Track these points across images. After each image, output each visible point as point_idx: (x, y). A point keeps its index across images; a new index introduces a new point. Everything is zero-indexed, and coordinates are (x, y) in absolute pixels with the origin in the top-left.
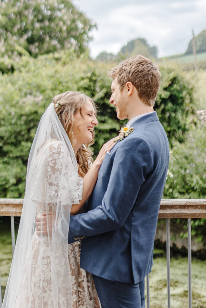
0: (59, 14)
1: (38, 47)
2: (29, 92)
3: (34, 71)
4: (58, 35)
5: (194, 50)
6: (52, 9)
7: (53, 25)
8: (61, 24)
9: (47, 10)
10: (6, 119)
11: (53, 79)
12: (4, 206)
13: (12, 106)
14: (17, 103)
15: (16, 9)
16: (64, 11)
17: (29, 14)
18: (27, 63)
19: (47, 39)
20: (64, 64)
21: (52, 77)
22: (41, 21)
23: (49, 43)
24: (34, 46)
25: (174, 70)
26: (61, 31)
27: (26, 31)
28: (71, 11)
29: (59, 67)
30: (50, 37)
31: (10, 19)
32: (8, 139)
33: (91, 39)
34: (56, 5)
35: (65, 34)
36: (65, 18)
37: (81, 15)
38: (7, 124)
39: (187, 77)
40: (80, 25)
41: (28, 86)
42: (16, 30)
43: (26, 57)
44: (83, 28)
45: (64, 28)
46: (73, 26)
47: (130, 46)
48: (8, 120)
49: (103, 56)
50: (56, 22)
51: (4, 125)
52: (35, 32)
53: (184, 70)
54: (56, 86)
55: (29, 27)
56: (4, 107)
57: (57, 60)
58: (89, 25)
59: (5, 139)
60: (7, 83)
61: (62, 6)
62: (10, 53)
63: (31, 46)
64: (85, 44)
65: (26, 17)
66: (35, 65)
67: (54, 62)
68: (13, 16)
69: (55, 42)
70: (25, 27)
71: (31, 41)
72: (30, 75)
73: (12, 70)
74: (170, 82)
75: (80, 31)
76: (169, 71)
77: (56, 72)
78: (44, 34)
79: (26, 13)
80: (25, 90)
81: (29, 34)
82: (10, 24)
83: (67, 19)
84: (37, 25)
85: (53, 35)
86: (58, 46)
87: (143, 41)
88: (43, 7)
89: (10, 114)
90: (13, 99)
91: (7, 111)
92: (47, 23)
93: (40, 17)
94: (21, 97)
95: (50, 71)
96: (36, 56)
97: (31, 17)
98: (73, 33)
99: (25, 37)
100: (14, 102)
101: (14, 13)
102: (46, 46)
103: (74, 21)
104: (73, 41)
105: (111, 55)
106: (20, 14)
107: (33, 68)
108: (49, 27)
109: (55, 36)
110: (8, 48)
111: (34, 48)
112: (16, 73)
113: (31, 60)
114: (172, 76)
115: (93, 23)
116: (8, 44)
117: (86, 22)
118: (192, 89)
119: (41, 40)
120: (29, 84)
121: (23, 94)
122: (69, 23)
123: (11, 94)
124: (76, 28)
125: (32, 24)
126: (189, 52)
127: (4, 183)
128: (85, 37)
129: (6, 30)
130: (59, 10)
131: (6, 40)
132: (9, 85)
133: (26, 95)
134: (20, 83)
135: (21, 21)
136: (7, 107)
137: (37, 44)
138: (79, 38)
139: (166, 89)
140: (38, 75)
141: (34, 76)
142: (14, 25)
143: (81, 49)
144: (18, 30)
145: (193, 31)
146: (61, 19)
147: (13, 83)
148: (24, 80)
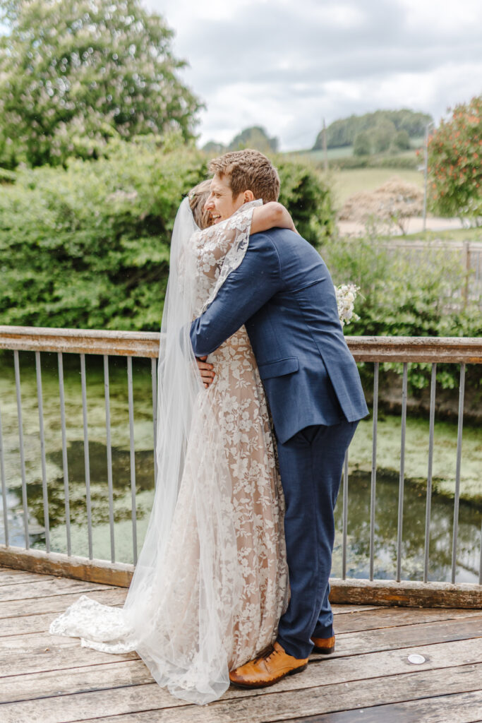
0: (156, 87)
1: (129, 129)
2: (118, 185)
3: (127, 159)
4: (156, 114)
5: (325, 144)
6: (148, 80)
7: (149, 100)
8: (159, 100)
9: (141, 81)
10: (88, 220)
11: (153, 171)
13: (97, 203)
14: (103, 199)
15: (100, 77)
16: (163, 84)
17: (117, 85)
18: (118, 147)
19: (141, 118)
20: (168, 151)
21: (150, 167)
22: (134, 95)
23: (143, 123)
24: (124, 126)
25: (305, 167)
26: (158, 110)
27: (112, 106)
28: (172, 84)
29: (159, 154)
30: (146, 118)
31: (91, 90)
32: (89, 248)
33: (197, 122)
34: (153, 75)
35: (164, 114)
36: (165, 92)
37: (185, 90)
38: (89, 227)
39: (321, 177)
40: (184, 104)
41: (117, 178)
42: (99, 103)
43: (115, 141)
44: (188, 108)
45: (164, 106)
46: (175, 104)
47: (247, 134)
48: (91, 222)
49: (211, 147)
50: (154, 96)
51: (85, 229)
52: (125, 110)
53: (317, 168)
54: (155, 179)
55: (117, 100)
56: (85, 205)
57: (159, 145)
58: (195, 105)
59: (86, 246)
60: (89, 172)
61: (160, 77)
62: (93, 134)
63: (120, 126)
64: (190, 128)
65: (114, 88)
66: (128, 150)
67: (154, 147)
68: (96, 86)
69: (150, 124)
70: (112, 101)
71: (119, 120)
72: (122, 163)
73: (95, 156)
74: (300, 183)
75: (183, 110)
76: (300, 168)
77: (156, 161)
78: (138, 111)
79: (113, 82)
80: (114, 183)
81: (118, 111)
82: (92, 95)
83: (168, 94)
84: (128, 100)
85: (149, 114)
86: (156, 128)
87: (261, 131)
88: (135, 77)
89: (93, 214)
90: (97, 194)
91: (90, 211)
92: (141, 98)
93: (133, 90)
94: (108, 192)
95: (149, 158)
96: (127, 139)
97: (120, 89)
98: (175, 113)
99: (112, 114)
100: (99, 199)
101: (98, 82)
102: (139, 128)
103: (175, 98)
104: (174, 123)
105: (221, 146)
106: (105, 84)
107: (125, 154)
108: (144, 103)
109: (151, 116)
110: (90, 127)
111: (124, 129)
112: (101, 160)
113: (123, 144)
114: (303, 174)
115: (201, 101)
116: (90, 122)
117: (191, 100)
118: (327, 192)
119: (133, 120)
120: (119, 175)
121: (111, 188)
122: (169, 99)
123: (95, 188)
124: (179, 107)
125: (122, 97)
126: (317, 147)
127: (85, 305)
128: (190, 120)
129: (87, 104)
130: (158, 82)
131: (86, 116)
132: (92, 176)
133: (115, 190)
134: (107, 174)
135: (107, 94)
136: (90, 205)
137: (128, 124)
138: (182, 121)
139: (295, 191)
140: (132, 163)
141: (127, 165)
142: (97, 98)
143: (187, 136)
144: (103, 105)
145: (324, 122)
146: (159, 94)
147: (98, 174)
148: (112, 170)
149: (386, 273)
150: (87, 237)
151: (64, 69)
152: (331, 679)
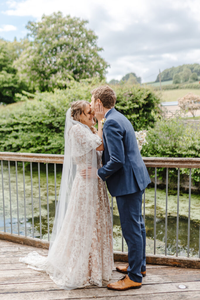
0: (90, 59)
1: (79, 76)
2: (73, 99)
3: (77, 88)
4: (90, 70)
5: (160, 80)
6: (87, 56)
7: (87, 64)
8: (92, 64)
9: (84, 57)
10: (61, 113)
11: (87, 93)
12: (59, 158)
13: (65, 106)
14: (68, 104)
15: (68, 56)
16: (93, 57)
17: (75, 58)
18: (74, 84)
19: (84, 71)
20: (94, 85)
21: (86, 91)
22: (81, 62)
23: (85, 74)
24: (77, 75)
25: (149, 90)
26: (91, 68)
27: (73, 67)
28: (97, 57)
29: (90, 86)
30: (86, 71)
31: (64, 61)
32: (62, 123)
33: (107, 72)
34: (89, 54)
35: (93, 70)
36: (94, 61)
37: (102, 60)
38: (62, 115)
39: (156, 94)
40: (101, 65)
41: (73, 96)
42: (67, 66)
43: (73, 81)
44: (103, 67)
45: (93, 66)
46: (98, 65)
47: (127, 77)
48: (63, 113)
49: (113, 82)
50: (89, 63)
51: (60, 116)
52: (78, 68)
53: (155, 90)
54: (88, 96)
55: (75, 65)
56: (61, 107)
57: (90, 82)
58: (106, 65)
59: (61, 123)
60: (62, 94)
61: (92, 55)
62: (65, 78)
63: (75, 75)
64: (104, 75)
65: (73, 60)
66: (78, 85)
67: (88, 83)
68: (66, 59)
69: (88, 74)
70: (72, 65)
71: (75, 72)
72: (75, 90)
73: (65, 87)
74: (147, 96)
75: (101, 68)
76: (147, 91)
77: (88, 89)
78: (83, 69)
79: (73, 58)
80: (72, 98)
81: (75, 69)
82: (65, 63)
83: (95, 61)
84: (79, 64)
85: (87, 70)
86: (90, 75)
87: (134, 75)
88: (82, 55)
89: (63, 110)
90: (65, 102)
91: (62, 109)
92: (84, 63)
93: (81, 60)
94: (70, 101)
95: (86, 88)
96: (78, 81)
97: (76, 60)
98: (98, 69)
99: (73, 70)
100: (66, 104)
101: (67, 58)
102: (83, 75)
103: (98, 63)
104: (97, 73)
105: (117, 81)
106: (70, 58)
107: (76, 87)
108: (85, 66)
109: (88, 70)
110: (63, 76)
111: (77, 76)
112: (67, 89)
113: (76, 82)
114: (148, 93)
115: (108, 64)
116: (64, 74)
117: (104, 64)
118: (159, 100)
119: (80, 72)
120: (74, 95)
121: (71, 100)
122: (95, 64)
123: (65, 100)
124: (99, 67)
125: (76, 63)
126: (157, 81)
128: (104, 71)
129: (63, 66)
130: (91, 57)
131: (62, 71)
132: (64, 95)
133: (72, 100)
134: (69, 94)
135: (71, 62)
136: (62, 106)
137: (78, 74)
138: (100, 72)
139: (145, 100)
140: (79, 90)
141: (77, 91)
142: (66, 64)
143: (102, 78)
144: (69, 67)
145: (160, 70)
146: (91, 62)
147: (66, 94)
148: (71, 93)
149: (183, 133)
150: (61, 119)
151: (54, 53)
152: (147, 292)
